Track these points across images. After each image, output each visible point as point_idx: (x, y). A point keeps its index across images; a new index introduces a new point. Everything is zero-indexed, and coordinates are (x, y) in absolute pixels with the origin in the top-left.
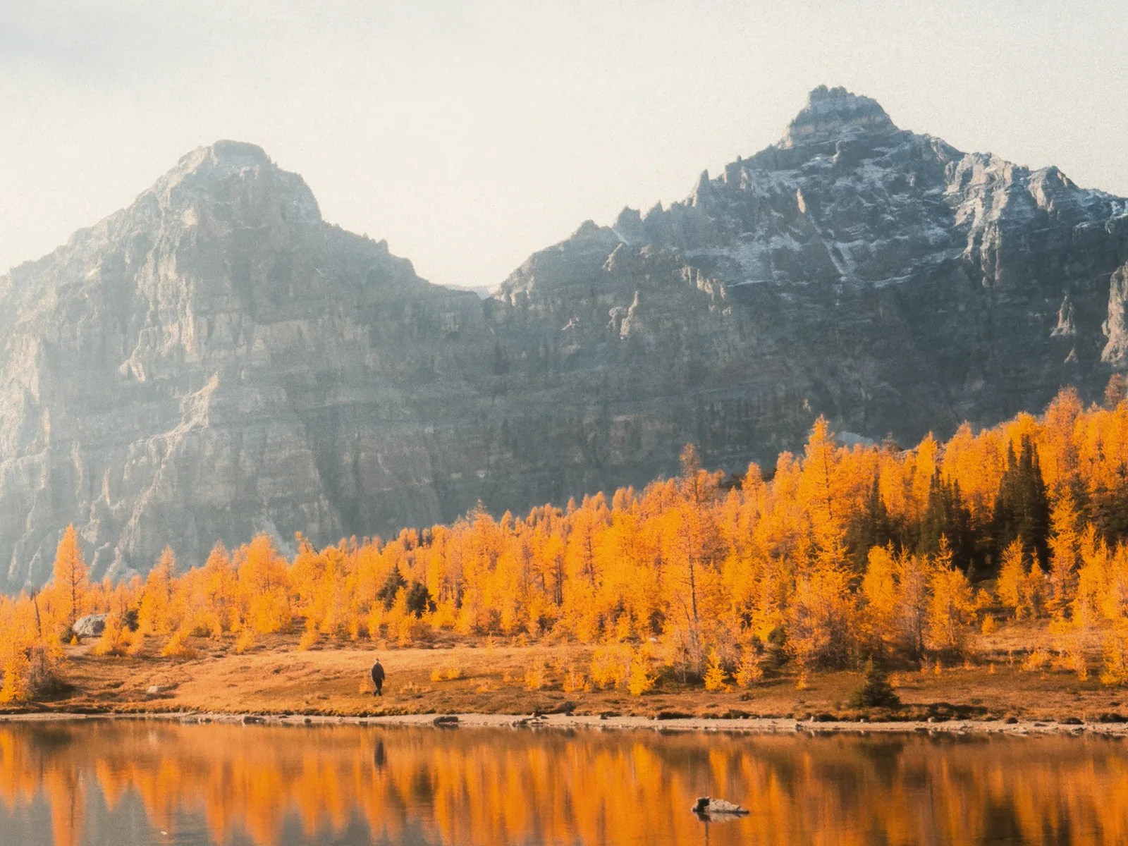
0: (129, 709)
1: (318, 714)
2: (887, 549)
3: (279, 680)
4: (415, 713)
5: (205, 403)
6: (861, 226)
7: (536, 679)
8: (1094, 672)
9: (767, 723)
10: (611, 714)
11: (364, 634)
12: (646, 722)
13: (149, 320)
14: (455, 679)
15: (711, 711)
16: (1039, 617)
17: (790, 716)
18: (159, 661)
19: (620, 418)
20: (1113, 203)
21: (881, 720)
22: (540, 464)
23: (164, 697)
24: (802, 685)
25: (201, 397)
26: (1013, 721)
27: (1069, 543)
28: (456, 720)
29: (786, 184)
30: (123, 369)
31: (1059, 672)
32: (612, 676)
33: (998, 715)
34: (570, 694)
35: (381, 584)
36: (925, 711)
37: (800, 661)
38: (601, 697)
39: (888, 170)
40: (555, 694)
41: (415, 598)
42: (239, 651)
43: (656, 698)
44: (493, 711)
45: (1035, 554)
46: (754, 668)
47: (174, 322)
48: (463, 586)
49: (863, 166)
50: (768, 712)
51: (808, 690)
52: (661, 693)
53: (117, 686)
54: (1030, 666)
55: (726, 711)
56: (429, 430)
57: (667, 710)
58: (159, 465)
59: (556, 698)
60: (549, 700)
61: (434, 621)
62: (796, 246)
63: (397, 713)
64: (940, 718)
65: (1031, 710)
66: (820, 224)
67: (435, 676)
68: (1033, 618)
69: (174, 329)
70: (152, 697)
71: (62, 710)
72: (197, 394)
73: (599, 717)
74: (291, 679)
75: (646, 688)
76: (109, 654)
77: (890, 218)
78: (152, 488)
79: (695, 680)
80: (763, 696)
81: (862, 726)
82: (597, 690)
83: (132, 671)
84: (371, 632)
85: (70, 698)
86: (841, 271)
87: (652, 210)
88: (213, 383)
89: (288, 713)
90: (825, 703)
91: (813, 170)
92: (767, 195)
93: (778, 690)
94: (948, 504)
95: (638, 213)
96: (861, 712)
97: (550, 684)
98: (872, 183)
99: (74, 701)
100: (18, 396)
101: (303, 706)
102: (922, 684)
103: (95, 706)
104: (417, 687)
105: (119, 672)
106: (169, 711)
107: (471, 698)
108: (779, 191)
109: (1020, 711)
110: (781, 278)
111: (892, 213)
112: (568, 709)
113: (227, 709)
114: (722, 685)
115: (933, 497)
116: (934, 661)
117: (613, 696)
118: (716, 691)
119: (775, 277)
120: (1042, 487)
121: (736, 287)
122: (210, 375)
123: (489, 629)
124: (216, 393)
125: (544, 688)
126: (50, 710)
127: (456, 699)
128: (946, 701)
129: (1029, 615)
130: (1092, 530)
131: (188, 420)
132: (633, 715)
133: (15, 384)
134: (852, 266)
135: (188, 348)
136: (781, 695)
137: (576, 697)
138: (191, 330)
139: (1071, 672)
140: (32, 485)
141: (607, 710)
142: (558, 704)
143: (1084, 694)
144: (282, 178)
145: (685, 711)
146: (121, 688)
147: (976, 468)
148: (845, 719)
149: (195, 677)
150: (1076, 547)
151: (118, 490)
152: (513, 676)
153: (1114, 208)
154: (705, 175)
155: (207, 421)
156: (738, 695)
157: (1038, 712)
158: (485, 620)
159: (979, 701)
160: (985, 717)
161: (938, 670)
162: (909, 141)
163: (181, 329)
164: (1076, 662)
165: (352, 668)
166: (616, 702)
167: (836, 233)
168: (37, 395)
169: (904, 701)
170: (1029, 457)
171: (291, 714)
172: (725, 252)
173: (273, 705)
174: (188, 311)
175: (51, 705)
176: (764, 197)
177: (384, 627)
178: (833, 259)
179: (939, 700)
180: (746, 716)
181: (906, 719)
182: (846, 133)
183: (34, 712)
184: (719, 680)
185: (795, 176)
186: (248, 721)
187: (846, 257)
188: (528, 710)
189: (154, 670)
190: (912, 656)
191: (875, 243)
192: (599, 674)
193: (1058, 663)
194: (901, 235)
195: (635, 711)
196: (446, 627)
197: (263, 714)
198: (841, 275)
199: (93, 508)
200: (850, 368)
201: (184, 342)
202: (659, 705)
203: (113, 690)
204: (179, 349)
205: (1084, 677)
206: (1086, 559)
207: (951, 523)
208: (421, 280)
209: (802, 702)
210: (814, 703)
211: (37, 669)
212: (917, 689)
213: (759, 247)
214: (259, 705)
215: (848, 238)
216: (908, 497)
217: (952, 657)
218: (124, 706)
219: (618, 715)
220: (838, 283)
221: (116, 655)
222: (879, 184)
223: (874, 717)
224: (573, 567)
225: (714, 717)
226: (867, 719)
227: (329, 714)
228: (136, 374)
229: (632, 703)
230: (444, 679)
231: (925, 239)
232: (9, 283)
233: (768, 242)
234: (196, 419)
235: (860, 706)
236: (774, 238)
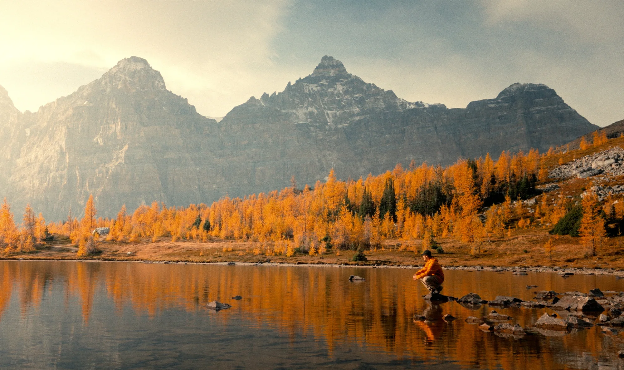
0: (122, 259)
1: (188, 262)
2: (350, 214)
3: (170, 251)
4: (220, 262)
5: (123, 155)
6: (335, 106)
7: (257, 252)
8: (419, 252)
9: (330, 266)
10: (282, 263)
11: (191, 238)
12: (293, 265)
13: (105, 122)
14: (231, 251)
15: (313, 262)
16: (393, 237)
17: (336, 264)
18: (128, 243)
19: (259, 168)
20: (407, 104)
21: (362, 265)
22: (233, 183)
23: (133, 256)
24: (338, 254)
25: (122, 152)
26: (399, 266)
27: (401, 214)
28: (234, 264)
29: (314, 89)
30: (95, 140)
31: (409, 252)
32: (281, 250)
33: (394, 264)
34: (268, 256)
35: (195, 220)
36: (374, 262)
37: (336, 247)
38: (278, 257)
39: (344, 87)
40: (264, 256)
41: (206, 226)
42: (153, 241)
43: (295, 258)
44: (245, 262)
45: (392, 217)
46: (324, 249)
47: (113, 123)
48: (221, 222)
49: (337, 85)
50: (329, 262)
51: (340, 255)
52: (296, 256)
53: (116, 251)
54: (401, 249)
55: (317, 262)
56: (198, 169)
57: (299, 261)
58: (106, 177)
59: (264, 258)
60: (262, 258)
61: (213, 234)
62: (315, 111)
63: (214, 262)
64: (379, 265)
65: (403, 263)
66: (323, 104)
67: (224, 250)
68: (391, 237)
69: (114, 126)
70: (129, 255)
71: (99, 259)
72: (120, 151)
73: (279, 264)
74: (175, 251)
75: (291, 254)
76: (111, 240)
77: (343, 103)
78: (103, 186)
79: (306, 252)
80: (326, 257)
81: (357, 266)
82: (276, 255)
83: (120, 247)
84: (194, 237)
85: (101, 255)
86: (329, 121)
87: (273, 94)
88: (126, 148)
89: (178, 261)
90: (345, 260)
91: (322, 85)
92: (308, 92)
93: (330, 255)
94: (368, 199)
95: (268, 95)
96: (356, 262)
97: (261, 253)
98: (339, 91)
99: (103, 256)
100: (58, 148)
101: (183, 259)
102: (372, 254)
103: (110, 258)
104: (219, 253)
105: (115, 247)
106: (136, 261)
107: (238, 257)
108: (311, 91)
109: (400, 263)
110: (311, 122)
111: (344, 102)
112: (269, 261)
113: (157, 260)
114: (314, 254)
115: (364, 197)
116: (374, 247)
117: (281, 257)
118: (313, 256)
119: (309, 121)
120: (394, 195)
121: (297, 124)
122: (125, 145)
123: (230, 238)
124: (127, 151)
125: (260, 254)
126: (95, 259)
127: (233, 257)
128: (379, 259)
129: (390, 236)
130: (408, 209)
131: (117, 161)
132: (289, 263)
133: (57, 143)
134: (332, 119)
135: (118, 134)
136: (332, 257)
137: (270, 257)
138: (119, 127)
139: (412, 251)
140: (62, 182)
141: (281, 261)
142: (265, 260)
143: (417, 258)
144: (153, 72)
145: (305, 262)
146: (118, 253)
147: (375, 188)
148: (352, 265)
149: (142, 249)
150: (404, 215)
151: (91, 186)
152: (249, 250)
153: (408, 106)
154: (289, 83)
155: (123, 162)
156: (319, 257)
157: (405, 263)
158: (229, 234)
159: (388, 260)
160: (391, 264)
161: (375, 250)
162: (351, 77)
163: (116, 126)
164: (413, 249)
165: (194, 247)
166: (283, 259)
167: (328, 108)
168: (64, 148)
169: (368, 259)
170: (392, 185)
171: (179, 261)
172: (294, 111)
173: (172, 259)
174: (119, 120)
175: (95, 257)
176: (307, 93)
177: (197, 235)
178: (326, 116)
179: (377, 259)
180: (323, 263)
181: (369, 265)
182: (332, 73)
183: (90, 260)
184: (313, 252)
185: (317, 87)
186: (165, 263)
187: (330, 116)
188: (256, 261)
189: (127, 246)
190: (367, 246)
191: (339, 112)
192: (277, 250)
193: (408, 249)
194: (347, 110)
195: (290, 262)
196: (217, 236)
197: (169, 262)
198: (328, 122)
199: (83, 192)
200: (329, 155)
201: (117, 131)
202: (297, 260)
203: (116, 253)
204: (115, 133)
205: (416, 253)
206: (407, 219)
207: (368, 205)
208: (198, 114)
209: (339, 259)
210: (342, 259)
211: (90, 244)
212: (370, 256)
213: (305, 111)
214: (168, 259)
215: (331, 110)
216: (356, 197)
217: (378, 246)
218: (120, 258)
219: (284, 263)
220: (327, 125)
221: (113, 241)
222: (341, 92)
223: (360, 264)
224: (256, 216)
225: (314, 264)
226: (358, 265)
227: (192, 262)
228: (100, 142)
229: (288, 259)
230: (227, 251)
231: (353, 112)
232: (56, 104)
233: (308, 109)
234: (120, 161)
235: (356, 260)
236: (309, 108)
